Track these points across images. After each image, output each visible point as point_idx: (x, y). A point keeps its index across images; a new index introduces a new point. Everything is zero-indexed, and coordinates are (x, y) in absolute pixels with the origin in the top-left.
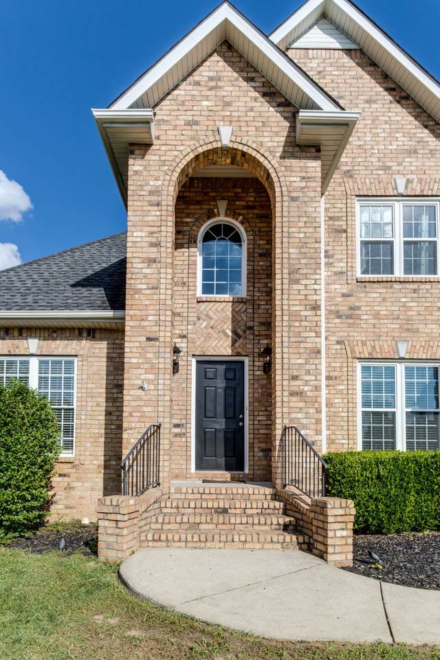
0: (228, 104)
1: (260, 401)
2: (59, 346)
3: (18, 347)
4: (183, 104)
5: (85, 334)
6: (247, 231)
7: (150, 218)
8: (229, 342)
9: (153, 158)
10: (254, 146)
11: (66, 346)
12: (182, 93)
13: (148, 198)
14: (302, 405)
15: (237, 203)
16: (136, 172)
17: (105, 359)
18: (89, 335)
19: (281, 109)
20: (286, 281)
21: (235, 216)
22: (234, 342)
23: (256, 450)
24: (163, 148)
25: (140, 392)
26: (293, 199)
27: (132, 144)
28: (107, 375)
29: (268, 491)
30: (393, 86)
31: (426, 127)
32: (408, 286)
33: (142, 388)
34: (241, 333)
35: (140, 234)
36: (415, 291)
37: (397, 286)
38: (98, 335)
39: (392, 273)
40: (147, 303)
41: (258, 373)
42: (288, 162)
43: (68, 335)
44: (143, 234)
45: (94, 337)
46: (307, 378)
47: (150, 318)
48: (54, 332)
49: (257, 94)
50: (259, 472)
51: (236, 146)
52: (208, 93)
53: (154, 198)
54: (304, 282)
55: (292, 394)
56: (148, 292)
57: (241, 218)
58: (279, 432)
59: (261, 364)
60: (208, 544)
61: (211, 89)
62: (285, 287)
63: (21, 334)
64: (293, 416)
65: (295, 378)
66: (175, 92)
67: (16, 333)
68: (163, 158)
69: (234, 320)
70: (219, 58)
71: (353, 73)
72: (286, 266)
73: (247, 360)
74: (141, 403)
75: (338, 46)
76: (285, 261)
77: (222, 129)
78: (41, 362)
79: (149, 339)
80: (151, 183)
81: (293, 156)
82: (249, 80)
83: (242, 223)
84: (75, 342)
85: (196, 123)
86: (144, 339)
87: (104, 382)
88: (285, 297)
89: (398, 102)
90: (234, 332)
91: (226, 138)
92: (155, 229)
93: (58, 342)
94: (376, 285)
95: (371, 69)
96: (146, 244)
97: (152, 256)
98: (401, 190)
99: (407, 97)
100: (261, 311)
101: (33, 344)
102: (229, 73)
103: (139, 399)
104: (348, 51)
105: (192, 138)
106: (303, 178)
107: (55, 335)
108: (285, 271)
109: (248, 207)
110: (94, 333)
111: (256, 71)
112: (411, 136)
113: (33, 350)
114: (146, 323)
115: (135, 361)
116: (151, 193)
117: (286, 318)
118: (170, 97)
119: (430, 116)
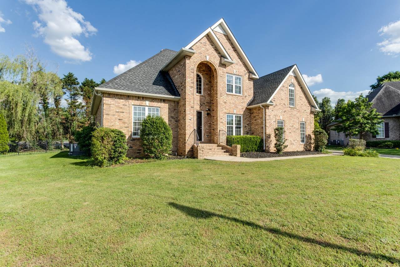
0: (208, 50)
1: (206, 123)
2: (155, 104)
3: (143, 103)
4: (198, 47)
5: (162, 101)
6: (203, 77)
7: (191, 76)
8: (199, 107)
9: (192, 60)
10: (213, 62)
11: (157, 105)
12: (198, 45)
13: (191, 70)
14: (222, 125)
15: (201, 69)
16: (188, 63)
17: (168, 109)
18: (163, 101)
19: (218, 54)
20: (220, 96)
21: (201, 73)
22: (200, 107)
23: (206, 135)
24: (194, 58)
25: (190, 121)
26: (221, 77)
27: (187, 55)
28: (169, 113)
29: (216, 145)
30: (233, 47)
31: (239, 59)
32: (236, 96)
33: (190, 120)
34: (202, 104)
35: (189, 80)
36: (237, 98)
37: (234, 96)
38: (166, 101)
39: (232, 92)
40: (191, 98)
41: (206, 115)
42: (220, 68)
43: (157, 101)
44: (190, 80)
45: (165, 102)
46: (224, 119)
47: (192, 102)
48: (153, 99)
49: (213, 49)
50: (206, 141)
51: (209, 61)
52: (204, 46)
53: (192, 71)
54: (223, 96)
55: (221, 122)
56: (191, 95)
57: (202, 73)
58: (218, 131)
59: (207, 113)
60: (214, 156)
61: (204, 45)
62: (220, 97)
63: (143, 99)
64: (221, 127)
65: (221, 119)
66: (197, 44)
67: (141, 99)
68: (194, 61)
69: (200, 101)
70: (206, 38)
71: (226, 41)
72: (220, 92)
73: (203, 112)
74: (190, 123)
75: (223, 33)
76: (220, 91)
77: (207, 56)
78: (149, 108)
79: (191, 107)
80: (192, 67)
81: (221, 66)
82: (212, 45)
83: (202, 75)
84: (160, 103)
85: (201, 53)
86: (190, 107)
87: (168, 115)
88: (220, 100)
89: (234, 51)
90: (201, 104)
91: (208, 59)
92: (193, 79)
93: (155, 103)
94: (230, 96)
95: (229, 41)
96: (190, 83)
97: (192, 86)
98: (235, 73)
99: (236, 50)
100: (206, 99)
101: (147, 103)
102: (208, 42)
103: (189, 122)
104: (225, 35)
105: (200, 57)
106: (223, 72)
107: (153, 100)
108: (220, 93)
109: (203, 71)
110: (165, 101)
111: (214, 44)
112: (237, 61)
113: (147, 105)
114: (191, 103)
115: (188, 112)
116: (191, 69)
117: (220, 105)
118: (195, 45)
119: (240, 56)
